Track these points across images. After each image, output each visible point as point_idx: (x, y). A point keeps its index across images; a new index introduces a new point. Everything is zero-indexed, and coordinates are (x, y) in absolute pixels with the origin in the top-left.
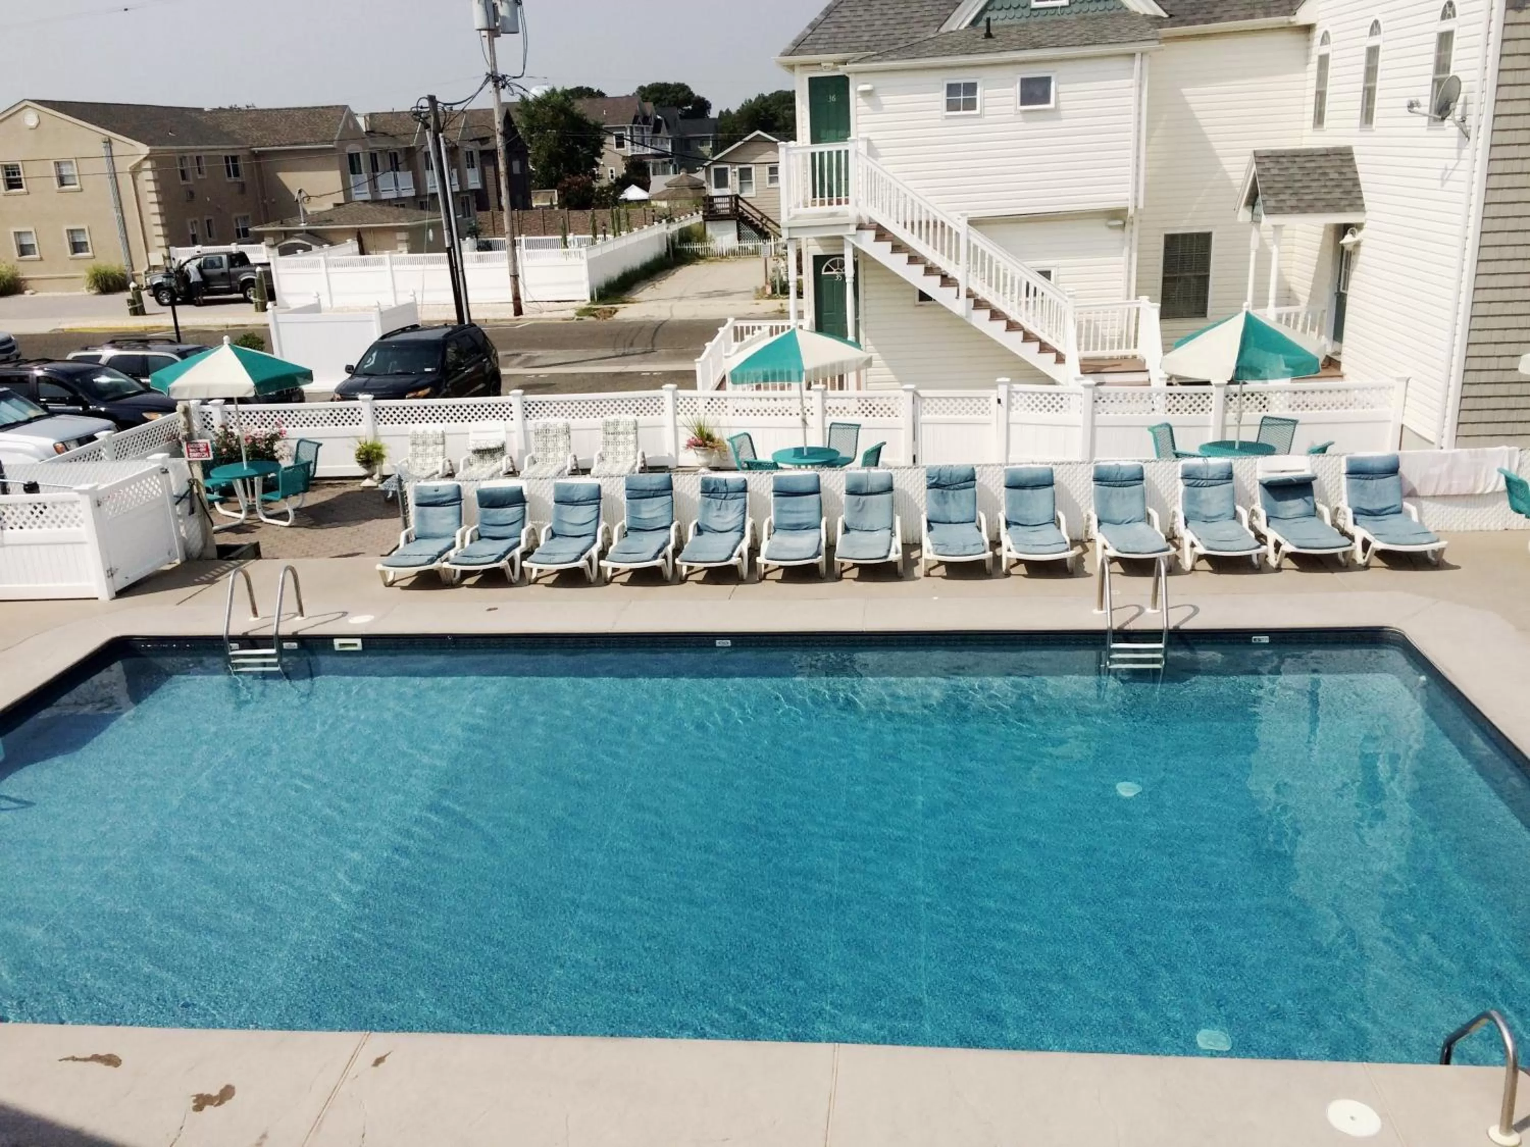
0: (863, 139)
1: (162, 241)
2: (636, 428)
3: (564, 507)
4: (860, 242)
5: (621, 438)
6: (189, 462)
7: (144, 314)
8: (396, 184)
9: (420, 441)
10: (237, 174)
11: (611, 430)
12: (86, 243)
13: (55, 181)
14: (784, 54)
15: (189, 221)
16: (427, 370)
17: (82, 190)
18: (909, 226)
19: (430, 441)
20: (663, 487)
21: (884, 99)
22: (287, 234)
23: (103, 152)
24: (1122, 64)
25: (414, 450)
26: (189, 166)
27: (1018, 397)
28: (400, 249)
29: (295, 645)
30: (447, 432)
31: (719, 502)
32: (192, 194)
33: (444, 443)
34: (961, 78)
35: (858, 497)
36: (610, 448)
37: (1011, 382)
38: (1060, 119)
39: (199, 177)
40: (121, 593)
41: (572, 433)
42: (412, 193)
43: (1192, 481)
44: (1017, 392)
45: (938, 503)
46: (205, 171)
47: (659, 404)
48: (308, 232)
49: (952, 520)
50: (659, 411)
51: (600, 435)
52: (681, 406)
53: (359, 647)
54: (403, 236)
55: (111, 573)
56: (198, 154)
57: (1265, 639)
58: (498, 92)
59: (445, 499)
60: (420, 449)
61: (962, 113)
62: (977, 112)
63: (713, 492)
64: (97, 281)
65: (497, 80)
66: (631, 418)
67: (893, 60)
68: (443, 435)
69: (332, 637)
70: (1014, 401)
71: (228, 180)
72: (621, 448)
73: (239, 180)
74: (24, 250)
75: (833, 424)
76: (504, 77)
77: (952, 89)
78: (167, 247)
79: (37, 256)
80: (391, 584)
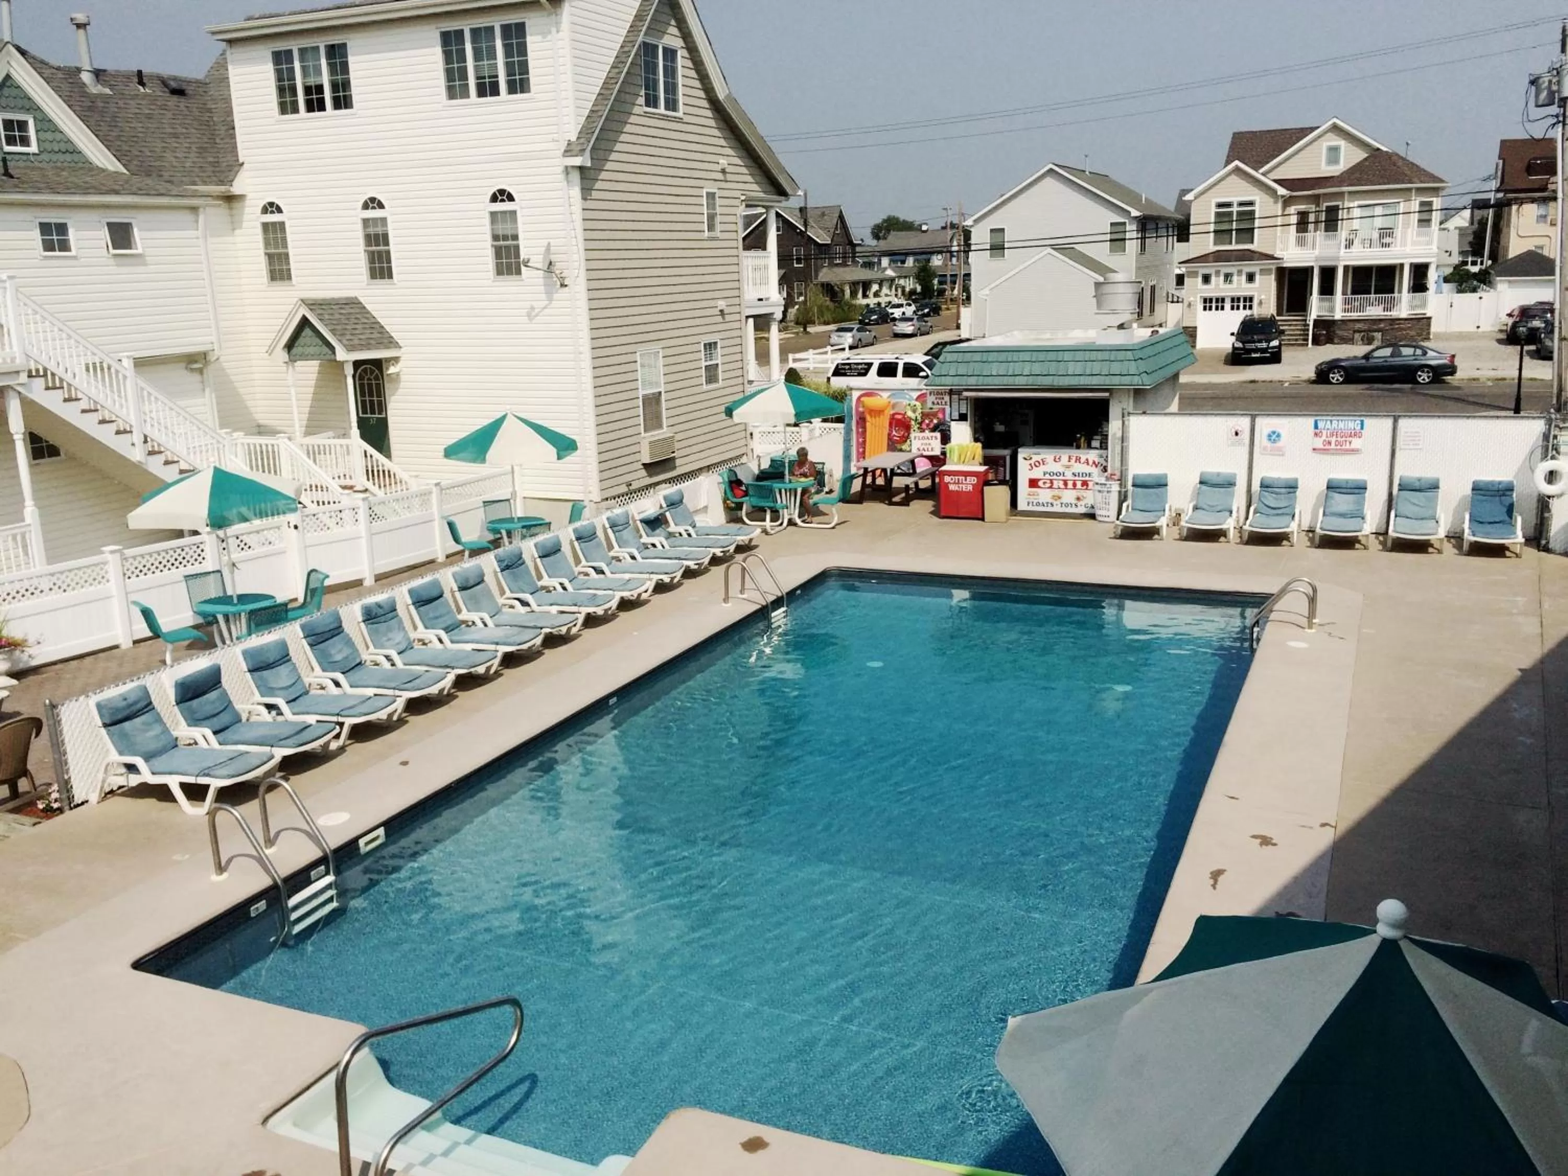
3: (265, 673)
4: (31, 392)
24: (187, 216)
34: (53, 217)
38: (146, 265)
59: (139, 706)
61: (57, 253)
62: (71, 254)
77: (45, 228)
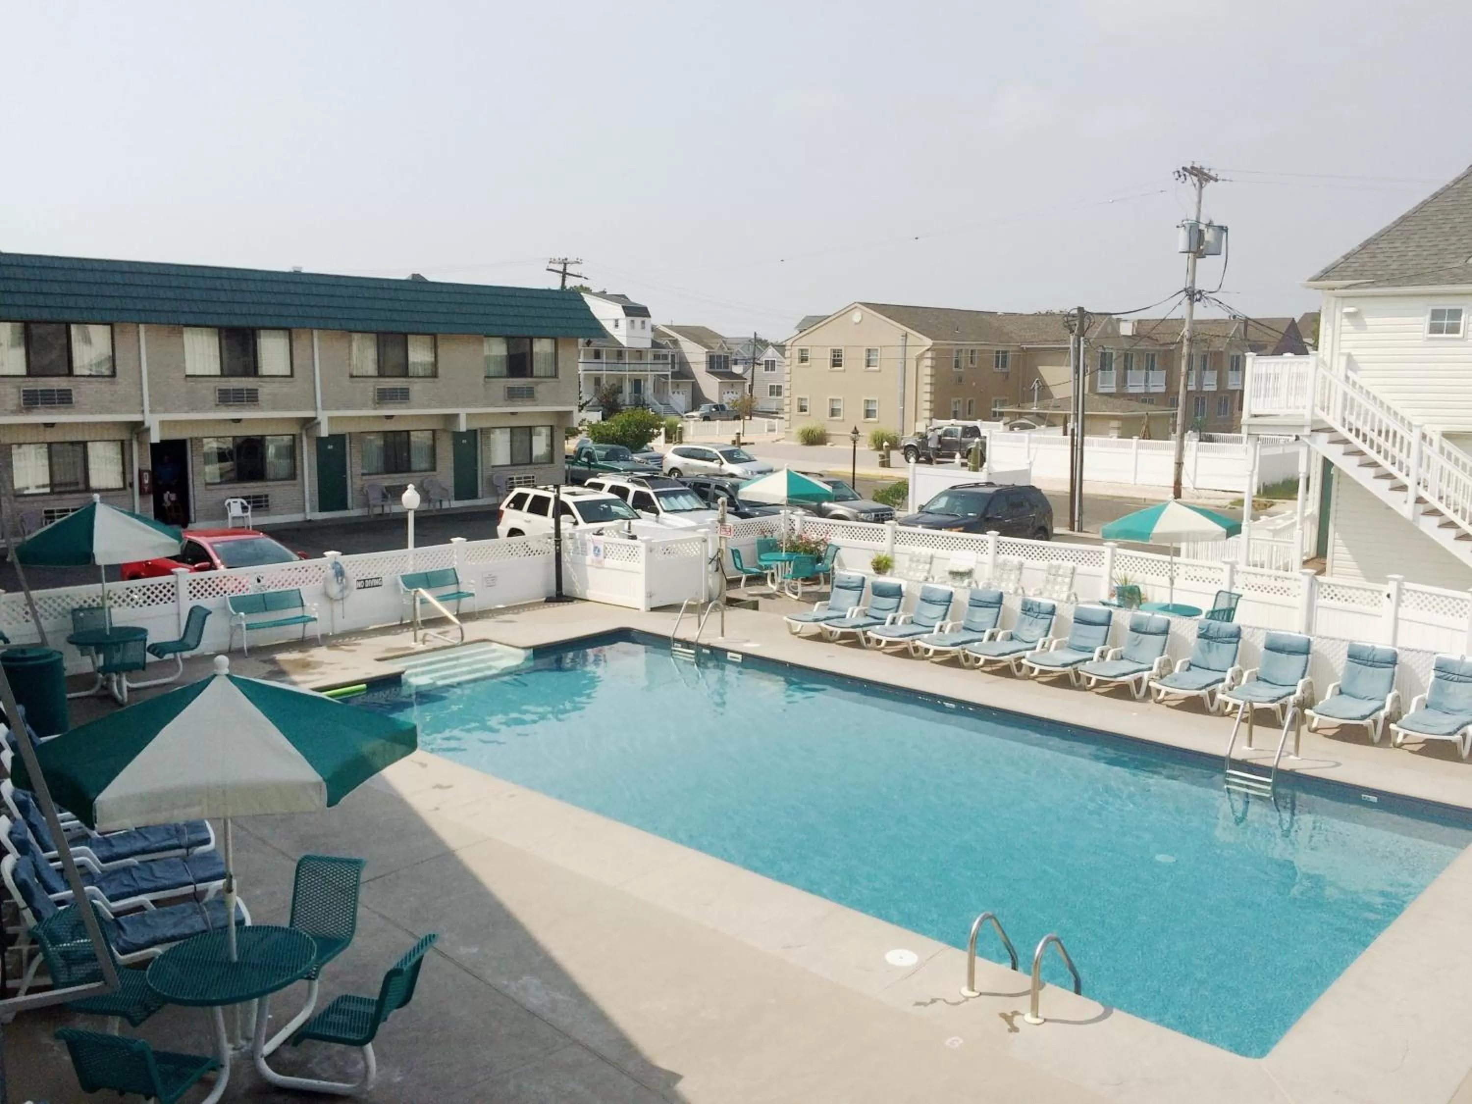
0: (1343, 354)
1: (927, 414)
2: (1073, 573)
4: (1315, 442)
5: (1060, 579)
6: (720, 537)
7: (889, 466)
8: (1147, 380)
9: (915, 559)
10: (1004, 365)
11: (1053, 572)
12: (875, 411)
13: (864, 363)
14: (1311, 280)
15: (954, 400)
16: (970, 514)
17: (880, 371)
18: (1383, 434)
19: (922, 560)
20: (993, 600)
21: (1368, 320)
22: (1021, 415)
23: (901, 343)
25: (910, 566)
26: (964, 358)
27: (1408, 594)
28: (1111, 435)
29: (708, 652)
30: (937, 556)
31: (1032, 619)
32: (960, 380)
33: (931, 563)
34: (1447, 304)
35: (1137, 634)
36: (1049, 587)
37: (1404, 580)
39: (971, 366)
40: (653, 609)
41: (1024, 571)
42: (1162, 389)
43: (1443, 674)
44: (1408, 590)
45: (1202, 651)
46: (976, 361)
47: (1100, 557)
48: (1038, 415)
49: (1212, 668)
50: (1100, 563)
51: (1044, 575)
52: (1118, 562)
53: (740, 660)
54: (1115, 424)
55: (650, 595)
56: (972, 348)
57: (1374, 799)
58: (1192, 304)
59: (853, 585)
60: (914, 565)
61: (1444, 335)
62: (1460, 335)
63: (1029, 610)
64: (875, 441)
65: (1193, 295)
66: (1071, 564)
67: (1382, 286)
68: (932, 557)
69: (727, 651)
70: (1404, 597)
71: (996, 370)
72: (1057, 588)
73: (1004, 370)
74: (834, 412)
75: (1220, 592)
76: (1200, 292)
77: (1436, 314)
78: (931, 419)
79: (841, 418)
80: (795, 634)
